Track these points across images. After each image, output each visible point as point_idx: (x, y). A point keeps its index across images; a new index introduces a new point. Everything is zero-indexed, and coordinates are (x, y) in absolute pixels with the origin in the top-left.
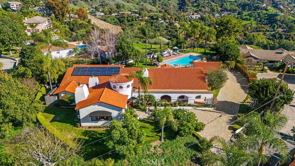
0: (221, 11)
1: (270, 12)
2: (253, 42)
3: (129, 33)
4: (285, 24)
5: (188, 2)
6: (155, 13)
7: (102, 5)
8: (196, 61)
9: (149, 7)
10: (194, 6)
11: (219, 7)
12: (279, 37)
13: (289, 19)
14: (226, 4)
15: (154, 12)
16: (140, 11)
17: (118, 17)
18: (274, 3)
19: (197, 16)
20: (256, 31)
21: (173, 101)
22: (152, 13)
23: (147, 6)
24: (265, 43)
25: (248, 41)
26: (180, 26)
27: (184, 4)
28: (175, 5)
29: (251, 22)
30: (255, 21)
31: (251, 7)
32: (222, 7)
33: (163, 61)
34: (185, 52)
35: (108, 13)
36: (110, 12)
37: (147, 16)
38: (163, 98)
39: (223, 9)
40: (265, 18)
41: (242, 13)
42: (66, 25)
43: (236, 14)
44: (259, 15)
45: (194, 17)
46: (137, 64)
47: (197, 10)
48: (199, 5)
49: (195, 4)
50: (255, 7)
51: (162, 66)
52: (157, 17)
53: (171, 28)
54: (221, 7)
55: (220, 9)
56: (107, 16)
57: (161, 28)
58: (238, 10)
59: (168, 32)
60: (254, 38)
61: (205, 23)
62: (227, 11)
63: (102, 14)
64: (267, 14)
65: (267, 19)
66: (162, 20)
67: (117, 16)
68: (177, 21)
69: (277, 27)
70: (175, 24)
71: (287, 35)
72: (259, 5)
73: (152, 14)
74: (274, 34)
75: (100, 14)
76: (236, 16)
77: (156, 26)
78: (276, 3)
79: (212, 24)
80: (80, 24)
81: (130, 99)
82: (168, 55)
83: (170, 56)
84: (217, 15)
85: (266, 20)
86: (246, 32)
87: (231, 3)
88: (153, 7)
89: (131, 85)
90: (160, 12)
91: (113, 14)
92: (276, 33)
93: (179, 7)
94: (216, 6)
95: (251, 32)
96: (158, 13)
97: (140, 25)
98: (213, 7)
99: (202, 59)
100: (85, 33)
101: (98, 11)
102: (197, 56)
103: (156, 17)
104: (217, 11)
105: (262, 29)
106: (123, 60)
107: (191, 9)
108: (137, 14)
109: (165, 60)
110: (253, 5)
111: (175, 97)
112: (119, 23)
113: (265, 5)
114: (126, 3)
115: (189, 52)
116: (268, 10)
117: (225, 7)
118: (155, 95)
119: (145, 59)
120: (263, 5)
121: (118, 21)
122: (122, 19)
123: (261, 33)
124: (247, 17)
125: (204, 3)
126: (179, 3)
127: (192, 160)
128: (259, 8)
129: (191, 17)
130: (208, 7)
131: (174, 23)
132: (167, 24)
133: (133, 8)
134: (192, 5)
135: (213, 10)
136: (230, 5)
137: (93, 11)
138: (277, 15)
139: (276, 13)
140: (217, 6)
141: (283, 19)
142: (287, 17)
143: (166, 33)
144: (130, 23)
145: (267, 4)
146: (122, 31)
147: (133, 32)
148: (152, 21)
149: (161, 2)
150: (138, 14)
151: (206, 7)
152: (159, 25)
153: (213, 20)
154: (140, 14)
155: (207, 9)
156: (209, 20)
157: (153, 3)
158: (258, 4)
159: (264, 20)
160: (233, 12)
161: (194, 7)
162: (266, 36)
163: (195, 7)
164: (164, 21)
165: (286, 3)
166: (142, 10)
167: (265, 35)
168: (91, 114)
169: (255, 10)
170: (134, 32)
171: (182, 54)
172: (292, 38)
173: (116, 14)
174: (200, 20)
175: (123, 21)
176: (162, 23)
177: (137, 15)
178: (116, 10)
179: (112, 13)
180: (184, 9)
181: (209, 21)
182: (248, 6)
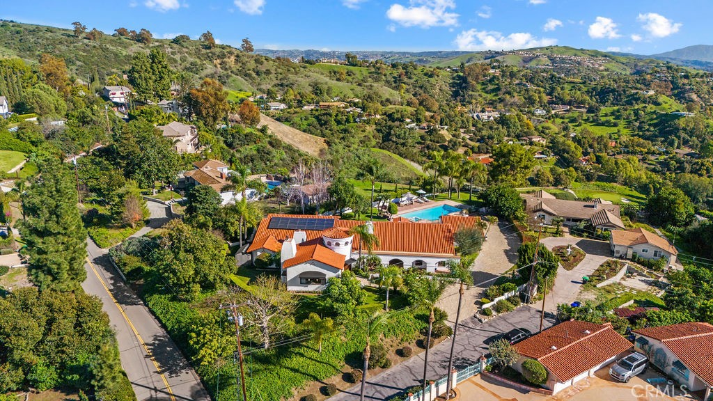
0: (550, 103)
1: (663, 109)
2: (616, 177)
3: (341, 150)
4: (698, 137)
5: (474, 82)
6: (398, 107)
7: (282, 85)
8: (452, 214)
9: (386, 92)
10: (487, 89)
11: (544, 95)
12: (678, 167)
13: (708, 126)
14: (562, 88)
15: (394, 104)
16: (366, 102)
17: (317, 113)
18: (678, 88)
19: (491, 115)
20: (625, 152)
21: (406, 268)
22: (390, 106)
23: (380, 88)
24: (644, 179)
25: (605, 173)
26: (451, 136)
27: (464, 85)
28: (444, 88)
29: (619, 131)
30: (628, 128)
31: (620, 96)
32: (551, 96)
33: (398, 213)
34: (436, 198)
35: (295, 104)
36: (300, 102)
37: (381, 113)
38: (392, 262)
39: (554, 99)
40: (651, 122)
41: (598, 110)
42: (220, 137)
43: (584, 110)
44: (636, 114)
45: (484, 116)
46: (357, 215)
47: (494, 98)
48: (498, 89)
49: (490, 87)
50: (628, 97)
51: (395, 220)
52: (402, 117)
53: (431, 140)
54: (550, 94)
55: (546, 98)
56: (292, 110)
57: (410, 141)
58: (589, 104)
59: (426, 149)
60: (618, 168)
61: (508, 132)
62: (564, 104)
63: (283, 106)
64: (656, 114)
65: (655, 125)
66: (413, 122)
67: (314, 112)
68: (446, 125)
69: (679, 144)
70: (440, 132)
71: (697, 163)
72: (640, 91)
73: (390, 108)
74: (665, 160)
75: (277, 106)
76: (584, 115)
77: (399, 135)
78: (680, 88)
79: (525, 135)
80: (246, 135)
81: (348, 261)
82: (407, 202)
83: (412, 204)
84: (540, 112)
85: (654, 128)
86: (601, 154)
87: (572, 85)
88: (394, 92)
89: (350, 242)
90: (409, 104)
91: (305, 107)
92: (670, 158)
93: (454, 92)
94: (537, 91)
95: (614, 155)
96: (404, 107)
97: (364, 131)
98: (531, 93)
99: (461, 213)
100: (255, 152)
101: (274, 99)
102: (456, 207)
103: (399, 116)
104: (540, 102)
105: (638, 149)
106: (338, 209)
107: (481, 96)
108: (358, 107)
109: (402, 210)
110: (624, 91)
111: (408, 262)
112: (318, 126)
113: (652, 93)
114: (335, 82)
115: (444, 198)
116: (659, 104)
117: (559, 94)
118: (381, 257)
119: (370, 208)
120: (647, 92)
121: (316, 123)
122: (324, 118)
123: (635, 158)
124: (608, 118)
125: (510, 84)
126: (454, 83)
127: (421, 333)
128: (639, 98)
129: (478, 116)
130: (520, 93)
131: (439, 130)
132: (423, 132)
133: (351, 94)
134: (484, 89)
135: (531, 101)
136: (571, 90)
137: (262, 98)
138: (678, 116)
139: (678, 111)
140: (540, 92)
141: (692, 125)
142: (704, 122)
143: (421, 152)
144: (342, 127)
145: (657, 91)
146: (326, 146)
147: (349, 150)
148: (390, 123)
149: (412, 81)
150: (361, 108)
151: (515, 94)
152: (405, 133)
153: (528, 125)
154: (363, 109)
155: (517, 99)
156: (518, 124)
157: (395, 82)
158: (637, 89)
159: (648, 127)
160: (578, 107)
161: (487, 92)
162: (649, 164)
163: (490, 93)
164: (417, 125)
165: (706, 87)
166: (369, 100)
167: (646, 163)
168: (300, 274)
169: (629, 103)
170: (351, 149)
171: (432, 201)
172: (708, 171)
173: (313, 107)
174: (498, 123)
175: (326, 123)
176: (411, 129)
177: (359, 110)
178: (312, 99)
179: (305, 105)
180: (463, 96)
181: (519, 127)
182: (614, 95)
